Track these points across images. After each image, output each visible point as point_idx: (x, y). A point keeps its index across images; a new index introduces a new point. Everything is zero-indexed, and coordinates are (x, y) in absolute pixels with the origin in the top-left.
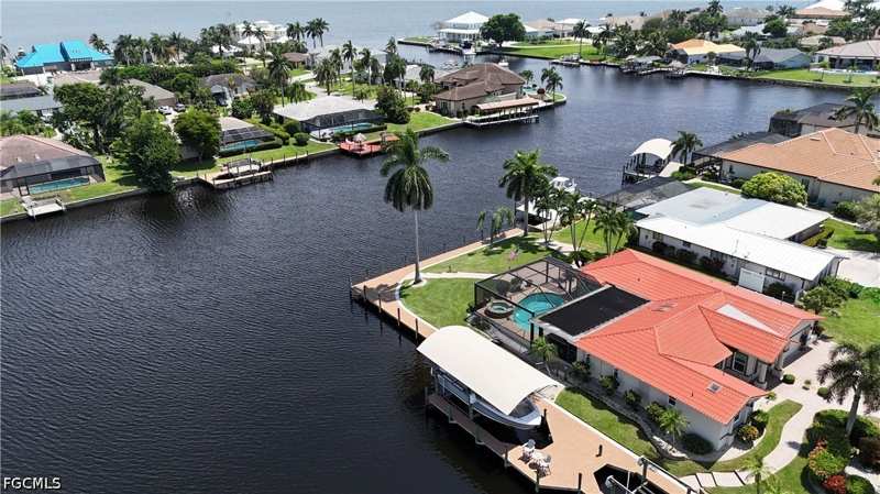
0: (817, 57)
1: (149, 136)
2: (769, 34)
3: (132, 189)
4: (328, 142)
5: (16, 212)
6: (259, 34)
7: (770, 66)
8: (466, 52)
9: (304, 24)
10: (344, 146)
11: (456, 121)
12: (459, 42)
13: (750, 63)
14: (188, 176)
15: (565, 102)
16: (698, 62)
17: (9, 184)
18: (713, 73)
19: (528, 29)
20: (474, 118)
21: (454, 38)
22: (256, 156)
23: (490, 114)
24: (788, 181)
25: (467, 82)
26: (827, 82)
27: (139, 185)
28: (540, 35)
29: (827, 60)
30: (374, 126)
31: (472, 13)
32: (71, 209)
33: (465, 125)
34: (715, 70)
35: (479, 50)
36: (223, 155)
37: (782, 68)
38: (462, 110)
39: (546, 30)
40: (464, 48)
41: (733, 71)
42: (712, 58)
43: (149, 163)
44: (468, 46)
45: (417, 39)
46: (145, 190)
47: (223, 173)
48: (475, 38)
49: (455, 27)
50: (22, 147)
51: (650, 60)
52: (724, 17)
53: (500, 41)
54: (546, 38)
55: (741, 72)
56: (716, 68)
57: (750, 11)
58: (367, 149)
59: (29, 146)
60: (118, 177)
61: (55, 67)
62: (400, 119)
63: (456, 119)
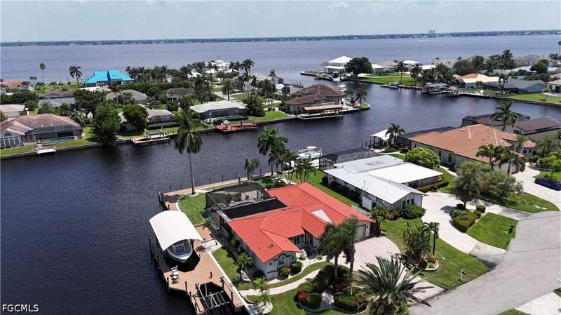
0: (548, 85)
1: (105, 116)
2: (535, 71)
3: (94, 143)
4: (211, 125)
5: (32, 151)
6: (216, 68)
7: (516, 91)
8: (335, 80)
9: (241, 63)
10: (218, 127)
11: (293, 116)
12: (331, 73)
13: (502, 88)
14: (125, 139)
15: (369, 108)
16: (472, 87)
17: (34, 138)
18: (478, 94)
19: (374, 66)
20: (304, 115)
21: (331, 71)
22: (167, 130)
23: (315, 113)
24: (426, 151)
25: (306, 95)
26: (549, 101)
27: (98, 142)
28: (384, 70)
29: (554, 88)
30: (242, 117)
31: (344, 57)
32: (59, 152)
33: (297, 119)
34: (481, 93)
35: (343, 78)
36: (150, 129)
37: (525, 92)
38: (297, 110)
39: (390, 67)
40: (334, 77)
41: (491, 93)
42: (480, 85)
43: (102, 130)
44: (336, 76)
45: (311, 72)
46: (100, 144)
47: (144, 138)
48: (341, 72)
49: (333, 65)
50: (45, 120)
51: (441, 85)
52: (513, 61)
53: (356, 73)
54: (388, 72)
55: (497, 94)
56: (482, 91)
57: (534, 57)
58: (229, 129)
59: (49, 120)
60: (89, 137)
61: (103, 84)
62: (259, 114)
63: (293, 115)
